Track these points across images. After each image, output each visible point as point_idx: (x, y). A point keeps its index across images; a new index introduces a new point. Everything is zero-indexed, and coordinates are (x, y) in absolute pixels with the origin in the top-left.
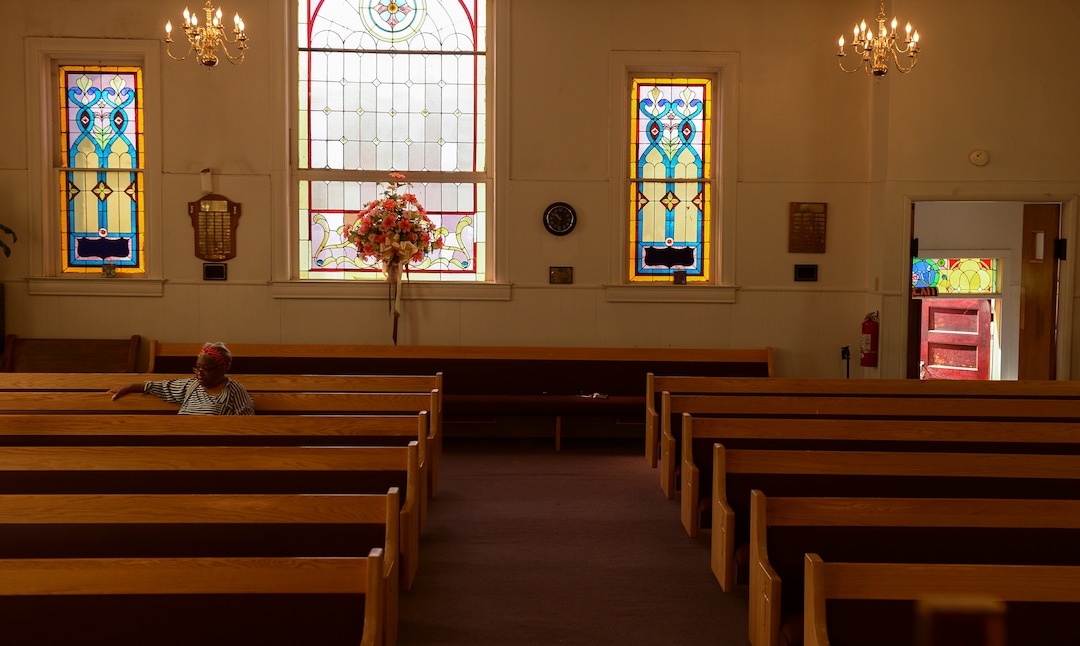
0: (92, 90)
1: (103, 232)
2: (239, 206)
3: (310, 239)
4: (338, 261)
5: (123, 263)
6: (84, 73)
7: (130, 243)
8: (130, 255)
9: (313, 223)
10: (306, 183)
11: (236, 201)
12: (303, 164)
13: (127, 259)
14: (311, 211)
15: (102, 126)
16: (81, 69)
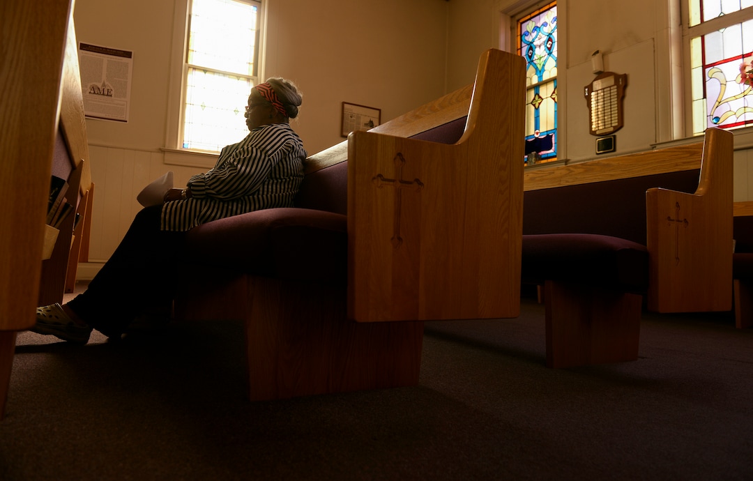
0: (536, 28)
1: (537, 133)
2: (625, 77)
3: (705, 96)
4: (738, 115)
5: (549, 155)
6: (530, 19)
7: (553, 138)
8: (553, 148)
9: (707, 78)
10: (699, 39)
11: (621, 72)
12: (695, 20)
13: (551, 151)
14: (704, 67)
15: (540, 52)
16: (529, 17)
